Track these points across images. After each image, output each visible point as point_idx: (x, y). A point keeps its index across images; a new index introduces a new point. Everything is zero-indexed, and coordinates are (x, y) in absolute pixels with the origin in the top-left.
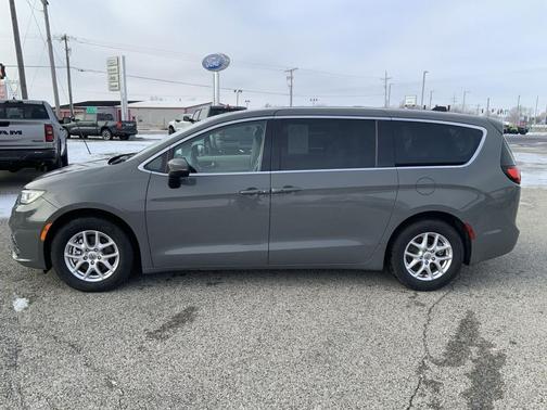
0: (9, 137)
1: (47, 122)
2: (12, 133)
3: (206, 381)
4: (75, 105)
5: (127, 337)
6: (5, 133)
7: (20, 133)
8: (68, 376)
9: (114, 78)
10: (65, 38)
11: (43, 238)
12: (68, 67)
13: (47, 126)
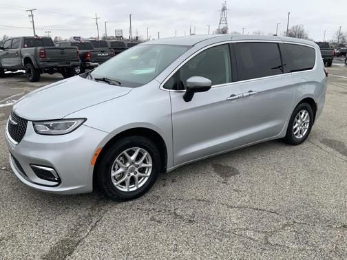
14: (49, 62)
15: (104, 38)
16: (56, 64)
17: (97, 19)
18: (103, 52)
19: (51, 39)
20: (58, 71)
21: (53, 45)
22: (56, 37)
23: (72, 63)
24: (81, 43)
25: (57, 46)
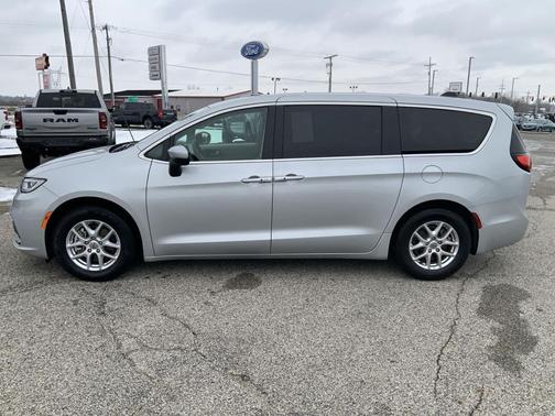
0: (67, 124)
1: (101, 110)
2: (69, 120)
3: (264, 329)
4: (116, 94)
5: (194, 295)
6: (63, 120)
7: (77, 120)
8: (148, 322)
9: (154, 67)
10: (106, 28)
12: (109, 57)
13: (101, 114)
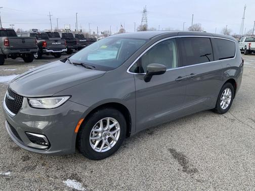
11: (77, 131)
14: (11, 49)
15: (56, 30)
16: (19, 51)
17: (50, 16)
18: (56, 41)
19: (14, 31)
20: (20, 56)
21: (16, 36)
22: (19, 29)
23: (31, 50)
24: (39, 34)
25: (19, 36)
